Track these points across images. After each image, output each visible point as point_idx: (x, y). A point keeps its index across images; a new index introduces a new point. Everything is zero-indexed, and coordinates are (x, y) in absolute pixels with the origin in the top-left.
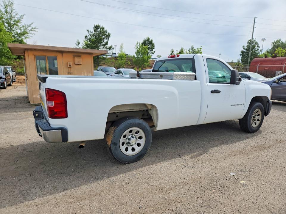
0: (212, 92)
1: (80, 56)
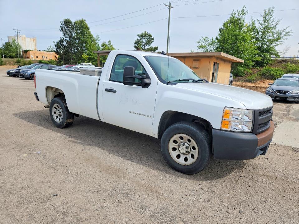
0: (107, 90)
1: (198, 60)
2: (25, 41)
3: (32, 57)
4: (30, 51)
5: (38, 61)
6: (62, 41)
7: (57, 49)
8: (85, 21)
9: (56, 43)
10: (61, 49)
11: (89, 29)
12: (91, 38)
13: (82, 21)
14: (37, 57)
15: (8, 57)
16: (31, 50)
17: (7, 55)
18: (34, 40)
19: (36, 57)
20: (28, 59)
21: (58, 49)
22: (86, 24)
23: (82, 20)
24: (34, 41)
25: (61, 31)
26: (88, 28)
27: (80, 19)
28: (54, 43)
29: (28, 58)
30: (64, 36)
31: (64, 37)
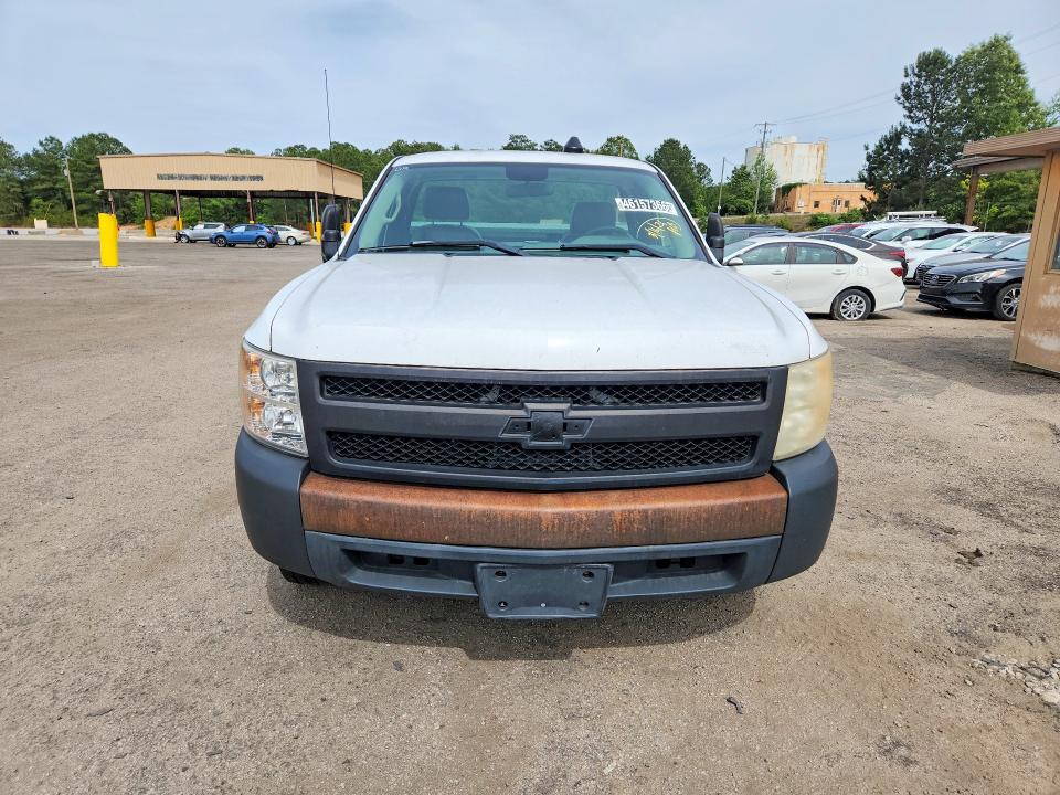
2: (792, 156)
3: (802, 206)
4: (799, 188)
5: (808, 220)
6: (895, 138)
7: (870, 170)
8: (1008, 42)
9: (872, 149)
10: (888, 166)
11: (1022, 72)
12: (1021, 107)
13: (996, 45)
14: (817, 205)
15: (733, 211)
16: (800, 185)
17: (731, 207)
18: (822, 148)
19: (812, 204)
20: (789, 214)
21: (875, 168)
22: (1009, 52)
23: (997, 40)
24: (821, 152)
25: (902, 99)
26: (1018, 66)
27: (987, 39)
28: (867, 148)
29: (788, 209)
30: (910, 117)
31: (908, 123)
